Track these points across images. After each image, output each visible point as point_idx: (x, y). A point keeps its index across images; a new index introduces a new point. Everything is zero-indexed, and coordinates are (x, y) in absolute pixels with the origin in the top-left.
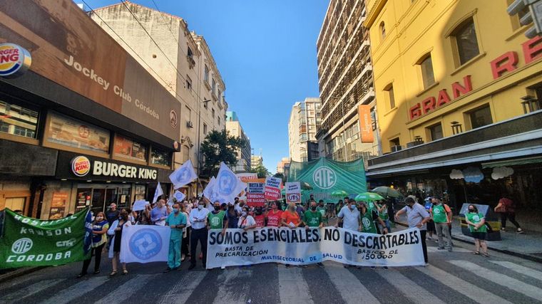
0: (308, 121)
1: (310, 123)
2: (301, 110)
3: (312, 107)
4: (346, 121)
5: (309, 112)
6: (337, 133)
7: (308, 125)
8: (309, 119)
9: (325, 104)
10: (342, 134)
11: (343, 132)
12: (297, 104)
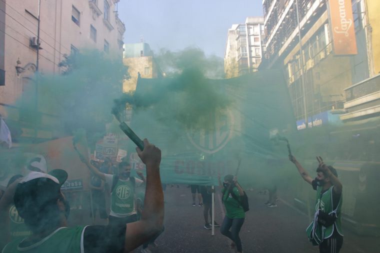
0: (250, 51)
1: (253, 54)
2: (241, 35)
3: (256, 30)
4: (303, 33)
5: (252, 38)
6: (289, 57)
7: (251, 57)
8: (253, 49)
9: (270, 13)
10: (298, 57)
11: (298, 53)
12: (234, 27)
